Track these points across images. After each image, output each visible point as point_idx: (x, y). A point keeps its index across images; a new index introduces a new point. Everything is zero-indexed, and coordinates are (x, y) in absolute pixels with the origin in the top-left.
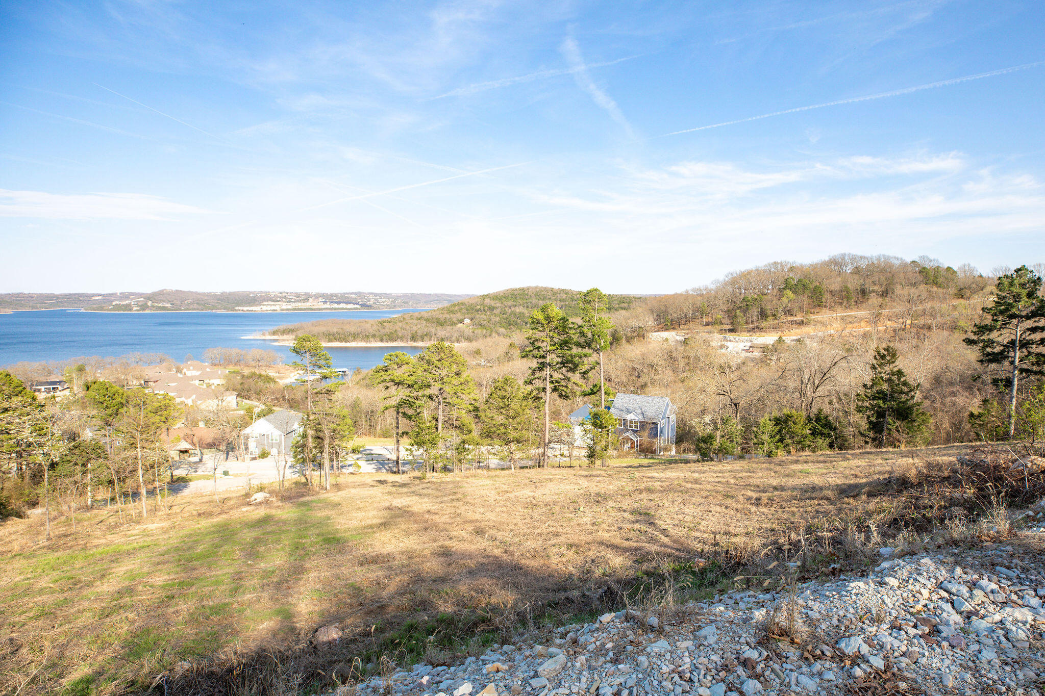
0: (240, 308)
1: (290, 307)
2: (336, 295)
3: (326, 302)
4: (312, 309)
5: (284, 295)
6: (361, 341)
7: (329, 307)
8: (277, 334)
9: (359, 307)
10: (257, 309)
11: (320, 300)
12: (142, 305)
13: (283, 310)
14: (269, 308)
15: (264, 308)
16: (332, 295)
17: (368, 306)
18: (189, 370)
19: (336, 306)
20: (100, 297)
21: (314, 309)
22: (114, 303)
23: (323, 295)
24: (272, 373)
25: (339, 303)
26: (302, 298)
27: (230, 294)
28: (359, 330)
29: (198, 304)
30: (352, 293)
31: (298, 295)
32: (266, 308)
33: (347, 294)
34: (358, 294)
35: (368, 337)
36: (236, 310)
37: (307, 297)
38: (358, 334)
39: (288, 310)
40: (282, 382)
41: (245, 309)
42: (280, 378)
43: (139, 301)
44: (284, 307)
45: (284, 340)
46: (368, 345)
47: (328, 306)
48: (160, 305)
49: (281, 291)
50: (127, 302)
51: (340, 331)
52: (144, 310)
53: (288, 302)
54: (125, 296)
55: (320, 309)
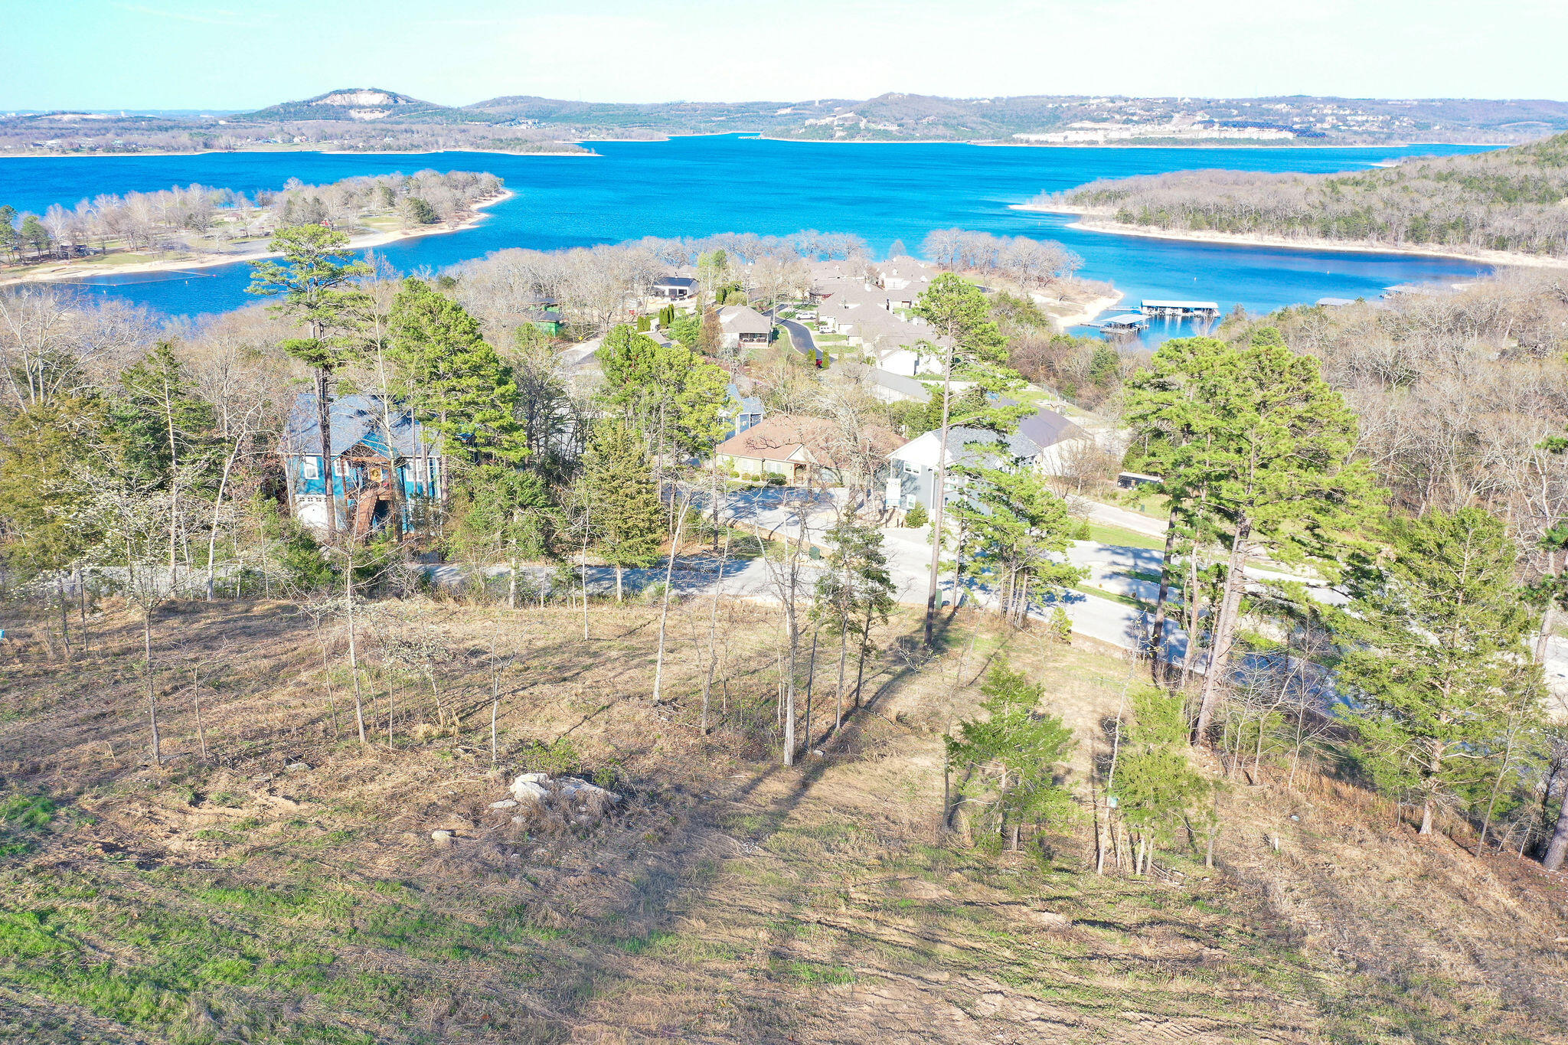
0: (1024, 136)
1: (1126, 135)
2: (1237, 104)
3: (1211, 123)
4: (1175, 141)
5: (1119, 104)
6: (1271, 232)
7: (1215, 135)
8: (1082, 203)
9: (1290, 136)
10: (1055, 138)
11: (1198, 118)
12: (851, 128)
13: (1111, 142)
14: (1082, 136)
15: (1073, 136)
16: (1229, 104)
17: (1316, 135)
18: (889, 275)
19: (1234, 133)
20: (788, 111)
21: (1181, 142)
22: (807, 123)
23: (1207, 105)
24: (1040, 297)
25: (1243, 125)
26: (1158, 111)
27: (1009, 99)
28: (1271, 203)
29: (945, 125)
30: (1279, 100)
31: (1149, 105)
32: (1077, 136)
33: (1268, 100)
34: (1296, 101)
35: (1290, 221)
36: (1014, 141)
37: (1169, 109)
38: (1267, 212)
39: (1121, 141)
40: (1063, 324)
41: (1033, 137)
42: (1062, 312)
43: (845, 119)
44: (1114, 135)
45: (1093, 218)
46: (1290, 243)
47: (1214, 133)
48: (880, 127)
49: (1112, 95)
50: (828, 120)
51: (1223, 202)
52: (853, 137)
53: (1126, 122)
54: (828, 107)
55: (1193, 142)
